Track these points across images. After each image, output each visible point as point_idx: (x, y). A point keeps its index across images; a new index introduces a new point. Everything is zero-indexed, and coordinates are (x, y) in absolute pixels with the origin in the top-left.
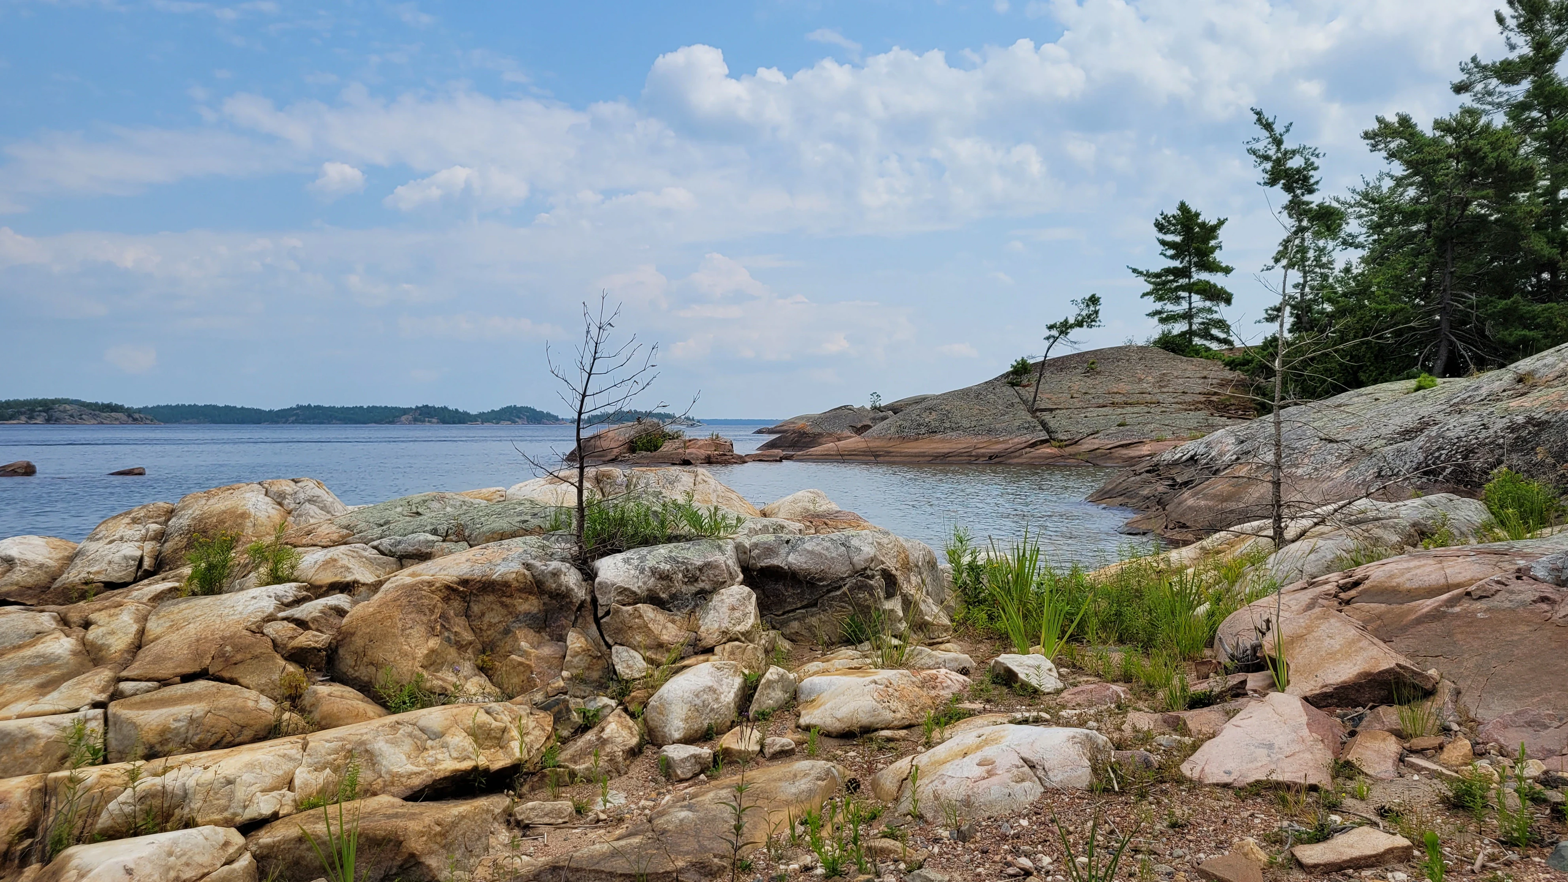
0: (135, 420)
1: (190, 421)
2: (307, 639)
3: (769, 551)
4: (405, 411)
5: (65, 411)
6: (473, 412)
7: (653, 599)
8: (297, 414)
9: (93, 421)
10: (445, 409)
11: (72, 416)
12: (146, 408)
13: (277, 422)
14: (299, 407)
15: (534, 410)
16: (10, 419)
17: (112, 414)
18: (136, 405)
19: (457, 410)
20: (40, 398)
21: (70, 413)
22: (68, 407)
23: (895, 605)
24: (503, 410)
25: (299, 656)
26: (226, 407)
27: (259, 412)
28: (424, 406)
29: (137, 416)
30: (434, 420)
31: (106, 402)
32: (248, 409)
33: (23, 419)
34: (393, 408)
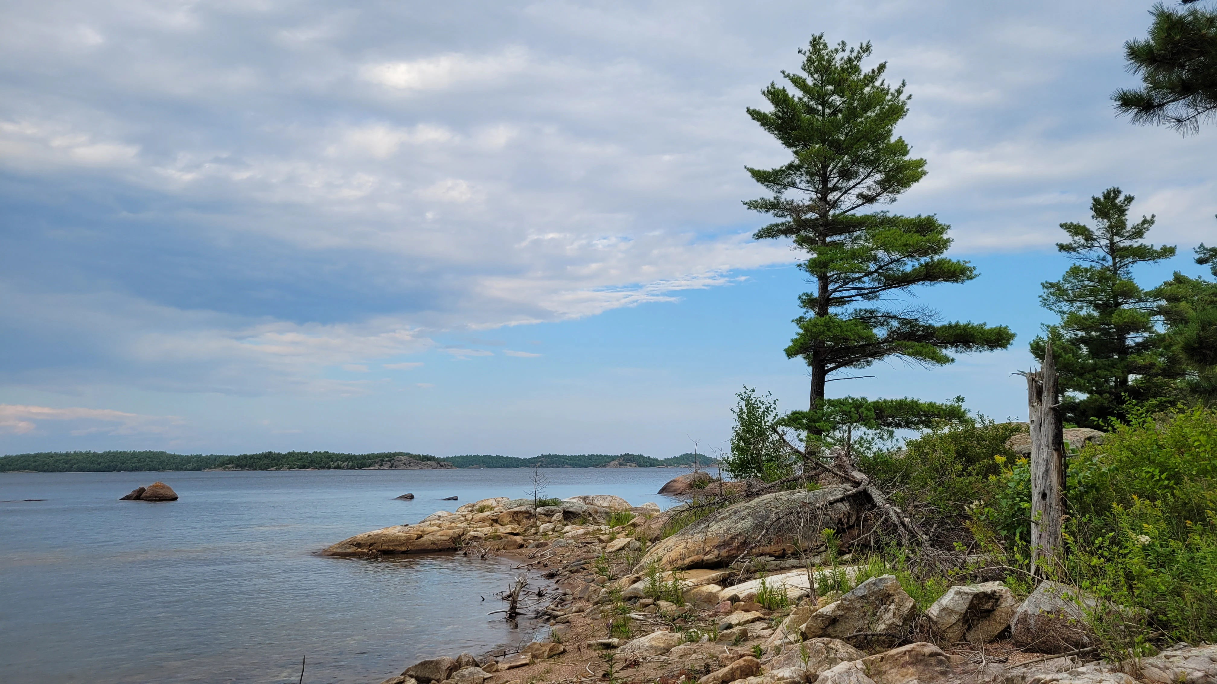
0: (442, 466)
1: (475, 466)
2: (494, 518)
3: (568, 508)
4: (613, 458)
5: (401, 461)
6: (661, 458)
7: (544, 514)
8: (542, 462)
9: (417, 467)
10: (641, 456)
11: (404, 464)
12: (448, 458)
13: (529, 467)
14: (543, 456)
15: (704, 456)
16: (369, 466)
17: (428, 462)
18: (442, 456)
19: (649, 457)
20: (387, 452)
21: (403, 462)
22: (403, 458)
23: (591, 519)
24: (682, 456)
25: (493, 520)
26: (497, 456)
27: (517, 459)
28: (626, 455)
29: (442, 463)
30: (633, 465)
31: (425, 454)
32: (510, 458)
33: (377, 466)
34: (605, 456)
